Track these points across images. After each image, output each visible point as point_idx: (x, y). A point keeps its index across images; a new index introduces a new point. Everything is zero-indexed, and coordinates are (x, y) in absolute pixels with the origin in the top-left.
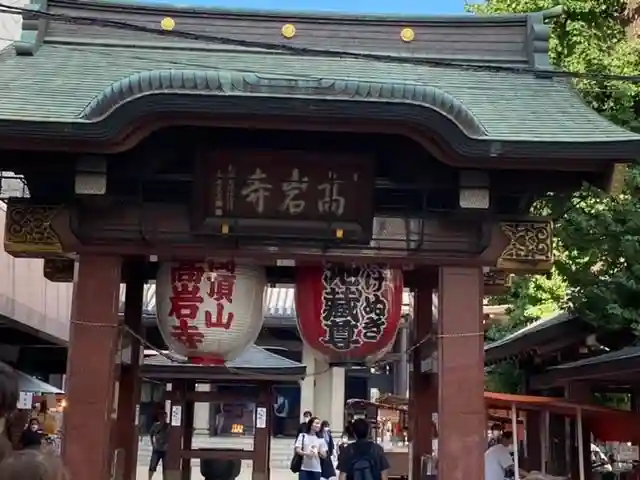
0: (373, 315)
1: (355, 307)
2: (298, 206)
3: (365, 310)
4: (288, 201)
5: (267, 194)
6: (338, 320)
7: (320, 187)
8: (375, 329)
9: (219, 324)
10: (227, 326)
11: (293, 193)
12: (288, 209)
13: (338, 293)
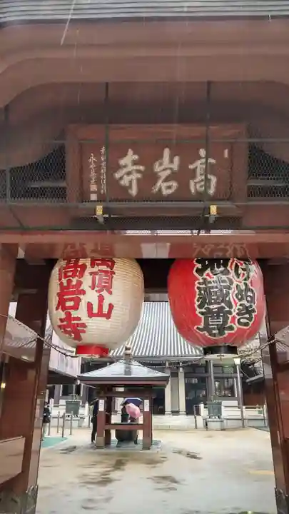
0: (244, 302)
1: (228, 294)
2: (169, 187)
3: (237, 297)
4: (159, 183)
5: (139, 176)
6: (211, 307)
7: (191, 167)
8: (247, 316)
9: (100, 314)
10: (108, 316)
11: (164, 175)
12: (160, 190)
13: (210, 282)
